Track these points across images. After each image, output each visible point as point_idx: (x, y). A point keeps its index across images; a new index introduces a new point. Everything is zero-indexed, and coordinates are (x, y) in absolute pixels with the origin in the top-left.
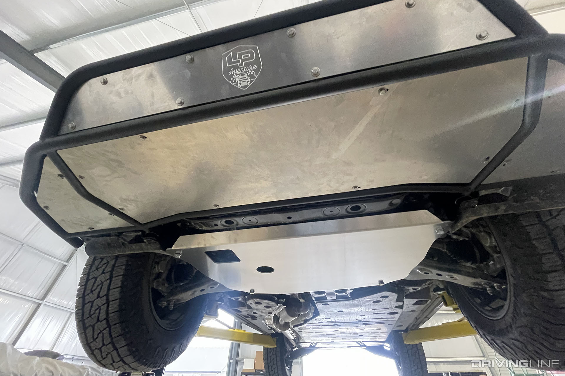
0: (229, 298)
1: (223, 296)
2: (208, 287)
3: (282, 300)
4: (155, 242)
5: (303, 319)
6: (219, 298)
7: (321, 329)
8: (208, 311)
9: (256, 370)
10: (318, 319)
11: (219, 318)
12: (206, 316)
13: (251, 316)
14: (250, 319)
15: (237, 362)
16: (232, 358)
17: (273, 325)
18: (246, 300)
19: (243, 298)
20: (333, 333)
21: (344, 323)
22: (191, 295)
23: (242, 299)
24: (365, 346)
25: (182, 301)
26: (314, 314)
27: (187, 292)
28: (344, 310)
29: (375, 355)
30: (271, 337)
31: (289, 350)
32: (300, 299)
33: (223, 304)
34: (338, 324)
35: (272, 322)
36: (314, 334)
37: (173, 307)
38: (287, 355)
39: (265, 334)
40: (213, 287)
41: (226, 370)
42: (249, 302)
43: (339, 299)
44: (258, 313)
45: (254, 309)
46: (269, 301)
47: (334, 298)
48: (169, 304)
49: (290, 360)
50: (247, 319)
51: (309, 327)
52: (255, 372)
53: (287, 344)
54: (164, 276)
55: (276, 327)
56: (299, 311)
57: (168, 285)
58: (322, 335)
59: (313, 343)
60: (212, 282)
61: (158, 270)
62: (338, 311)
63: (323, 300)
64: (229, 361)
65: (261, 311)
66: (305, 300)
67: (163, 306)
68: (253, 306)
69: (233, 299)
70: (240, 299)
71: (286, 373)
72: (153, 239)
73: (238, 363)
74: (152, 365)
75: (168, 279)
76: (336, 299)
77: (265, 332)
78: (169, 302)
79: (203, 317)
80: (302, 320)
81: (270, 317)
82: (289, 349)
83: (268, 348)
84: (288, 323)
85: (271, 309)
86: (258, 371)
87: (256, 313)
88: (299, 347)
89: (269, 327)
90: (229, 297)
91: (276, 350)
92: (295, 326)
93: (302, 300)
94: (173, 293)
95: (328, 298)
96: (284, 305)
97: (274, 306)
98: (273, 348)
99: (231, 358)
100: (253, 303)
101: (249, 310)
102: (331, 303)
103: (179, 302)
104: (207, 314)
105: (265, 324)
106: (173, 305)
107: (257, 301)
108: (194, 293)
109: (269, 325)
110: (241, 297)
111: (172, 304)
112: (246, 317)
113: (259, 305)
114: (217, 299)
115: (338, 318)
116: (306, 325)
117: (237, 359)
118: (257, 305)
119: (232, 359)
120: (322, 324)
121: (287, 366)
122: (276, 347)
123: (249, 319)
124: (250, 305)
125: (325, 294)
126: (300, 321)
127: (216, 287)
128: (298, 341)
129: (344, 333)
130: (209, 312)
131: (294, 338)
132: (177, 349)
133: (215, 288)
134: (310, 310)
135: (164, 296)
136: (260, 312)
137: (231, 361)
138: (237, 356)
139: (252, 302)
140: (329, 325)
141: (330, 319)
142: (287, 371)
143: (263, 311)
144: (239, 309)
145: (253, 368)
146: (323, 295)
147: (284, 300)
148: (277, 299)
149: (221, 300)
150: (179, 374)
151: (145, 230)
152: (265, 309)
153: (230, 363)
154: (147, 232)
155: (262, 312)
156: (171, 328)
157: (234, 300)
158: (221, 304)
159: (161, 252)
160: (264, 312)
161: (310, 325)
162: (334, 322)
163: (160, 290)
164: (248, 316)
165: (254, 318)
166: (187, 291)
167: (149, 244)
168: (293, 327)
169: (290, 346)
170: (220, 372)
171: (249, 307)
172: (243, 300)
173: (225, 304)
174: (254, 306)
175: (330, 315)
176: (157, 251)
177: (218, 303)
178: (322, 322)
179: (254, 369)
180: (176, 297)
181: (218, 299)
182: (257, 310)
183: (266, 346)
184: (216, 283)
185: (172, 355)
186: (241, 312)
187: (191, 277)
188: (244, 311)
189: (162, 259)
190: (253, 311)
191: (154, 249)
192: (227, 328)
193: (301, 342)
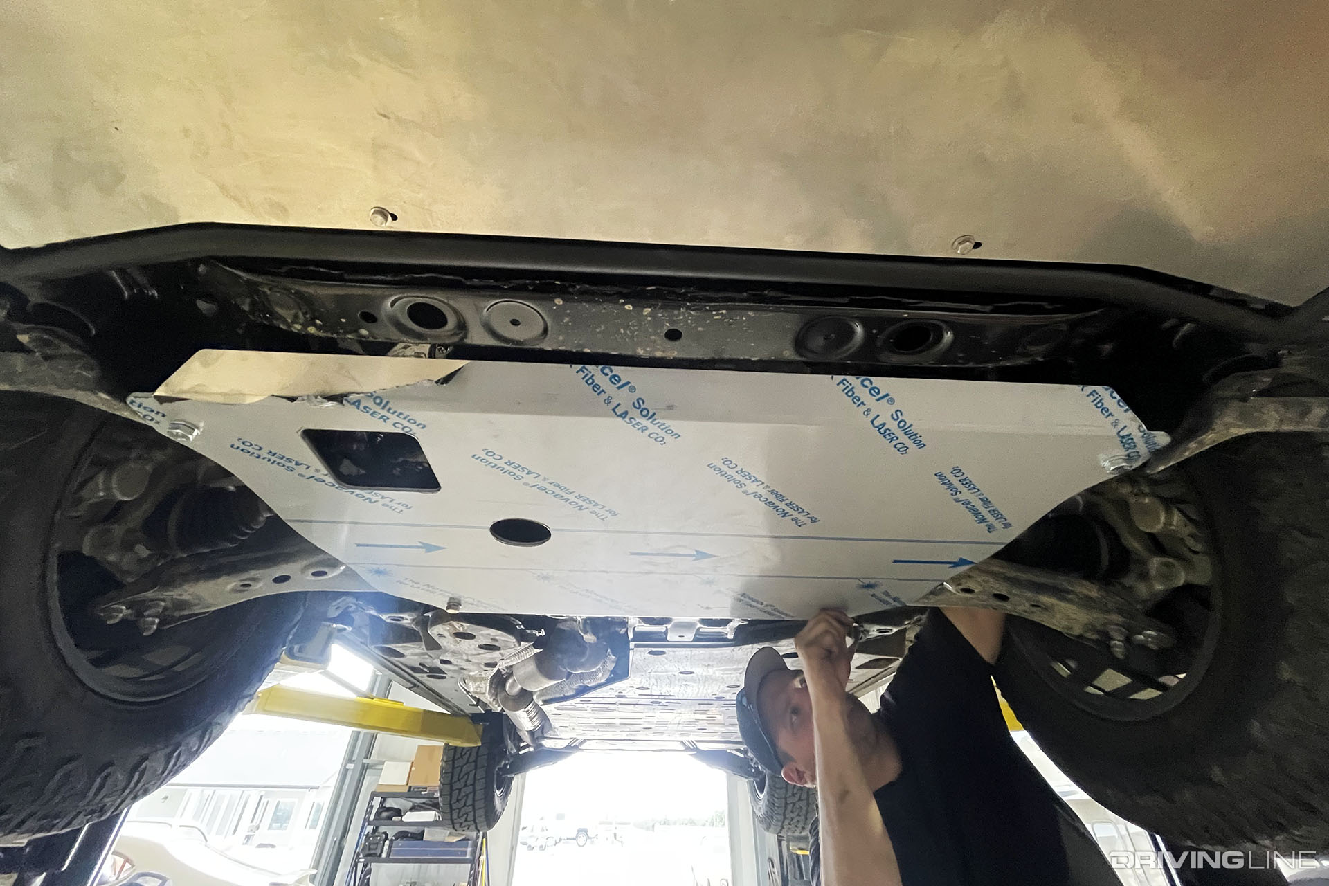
0: (372, 616)
1: (354, 607)
2: (303, 570)
3: (535, 632)
4: (79, 357)
5: (575, 686)
6: (339, 612)
7: (613, 711)
8: (296, 647)
9: (410, 787)
10: (617, 689)
11: (332, 667)
12: (290, 660)
13: (428, 668)
14: (425, 675)
15: (365, 768)
16: (354, 758)
17: (487, 694)
18: (425, 624)
19: (415, 616)
20: (639, 722)
21: (679, 701)
22: (234, 591)
23: (413, 620)
24: (696, 749)
25: (196, 610)
26: (610, 675)
27: (221, 580)
28: (698, 671)
29: (709, 768)
30: (471, 721)
31: (510, 753)
32: (586, 632)
33: (349, 629)
34: (664, 702)
35: (485, 687)
36: (591, 721)
37: (155, 627)
38: (503, 763)
39: (456, 713)
40: (324, 573)
41: (333, 783)
42: (434, 631)
43: (702, 640)
44: (455, 663)
45: (446, 651)
46: (499, 632)
47: (689, 637)
48: (140, 614)
49: (509, 776)
50: (417, 675)
51: (585, 705)
52: (406, 791)
53: (510, 739)
54: (135, 518)
55: (491, 700)
56: (573, 667)
57: (148, 552)
58: (609, 725)
59: (577, 740)
60: (321, 557)
61: (108, 489)
62: (681, 673)
63: (654, 640)
64: (345, 765)
65: (465, 657)
66: (598, 638)
67: (111, 618)
68: (445, 644)
69: (384, 617)
70: (407, 619)
71: (494, 806)
72: (65, 340)
73: (368, 770)
74: (30, 824)
75: (152, 530)
76: (691, 640)
77: (456, 709)
78: (140, 608)
79: (277, 660)
80: (571, 689)
81: (483, 676)
82: (512, 749)
83: (456, 748)
84: (531, 693)
85: (496, 654)
86: (415, 790)
87: (448, 663)
88: (539, 746)
89: (474, 698)
90: (373, 612)
91: (477, 753)
92: (546, 702)
93: (589, 638)
94: (158, 577)
95: (672, 637)
96: (535, 646)
97: (507, 647)
98: (471, 749)
99: (350, 760)
100: (446, 634)
101: (430, 652)
102: (674, 652)
103: (186, 612)
104: (291, 654)
105: (465, 692)
106: (157, 621)
107: (461, 630)
108: (249, 585)
109: (476, 693)
110: (413, 614)
111: (157, 617)
112: (414, 669)
113: (463, 640)
114: (333, 613)
115: (671, 689)
116: (578, 700)
117: (366, 761)
118: (458, 639)
119: (354, 761)
120: (623, 700)
121: (498, 789)
122: (479, 747)
123: (422, 677)
124: (436, 639)
125: (669, 626)
126: (567, 688)
127: (332, 574)
128: (541, 735)
129: (665, 723)
130: (300, 650)
131: (533, 728)
132: (155, 763)
133: (330, 576)
134: (605, 663)
135: (119, 585)
136: (462, 659)
137: (350, 766)
138: (368, 756)
139: (446, 630)
140: (639, 703)
141: (648, 689)
142: (497, 801)
143: (470, 658)
144: (398, 647)
145: (405, 783)
146: (661, 628)
147: (543, 633)
148: (522, 627)
149: (344, 617)
150: (203, 791)
151: (22, 287)
152: (479, 654)
153: (345, 772)
154: (35, 297)
155: (468, 661)
156: (139, 696)
157: (389, 621)
158: (345, 629)
159: (101, 401)
160: (474, 660)
161: (588, 702)
162: (657, 697)
163: (110, 563)
164: (421, 667)
165: (436, 673)
166: (219, 577)
167: (47, 358)
168: (540, 703)
169: (515, 745)
170: (317, 788)
171: (433, 645)
172: (417, 624)
173: (357, 631)
174: (447, 642)
175: (653, 681)
176: (82, 397)
177: (335, 625)
178: (624, 697)
179: (407, 784)
180: (175, 594)
181: (336, 615)
182: (454, 653)
183: (453, 743)
184: (335, 563)
185: (132, 784)
186: (402, 655)
187: (245, 534)
188: (412, 653)
189: (133, 455)
190: (441, 658)
191: (71, 385)
192: (352, 696)
193: (548, 736)
